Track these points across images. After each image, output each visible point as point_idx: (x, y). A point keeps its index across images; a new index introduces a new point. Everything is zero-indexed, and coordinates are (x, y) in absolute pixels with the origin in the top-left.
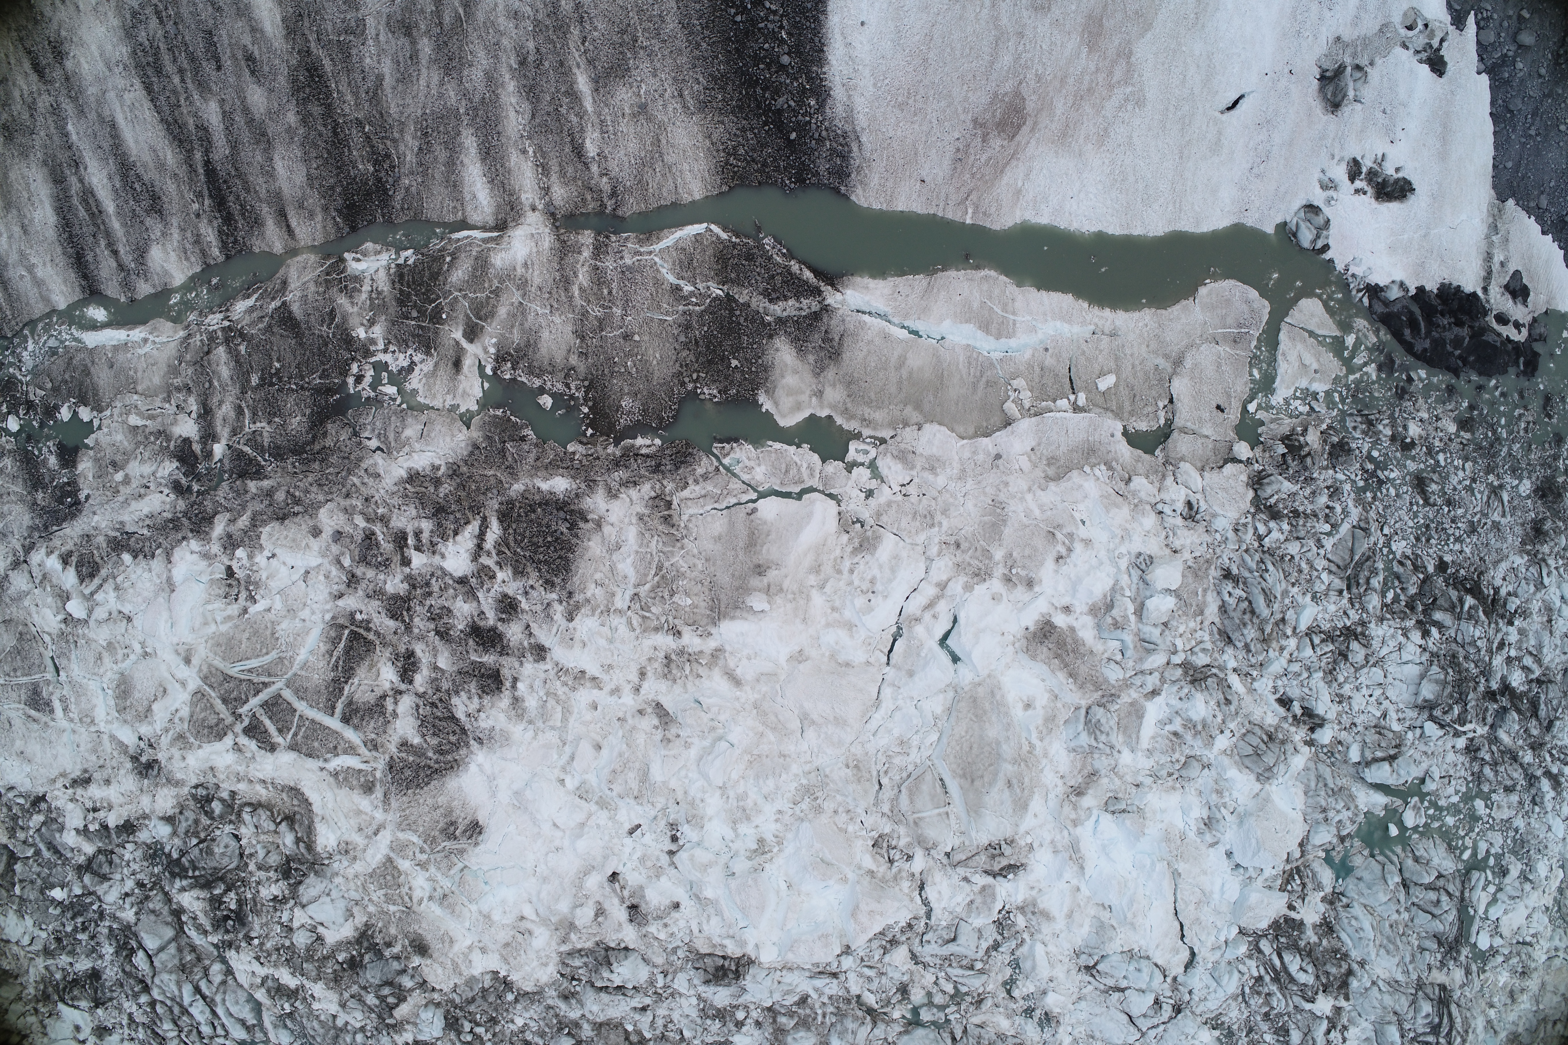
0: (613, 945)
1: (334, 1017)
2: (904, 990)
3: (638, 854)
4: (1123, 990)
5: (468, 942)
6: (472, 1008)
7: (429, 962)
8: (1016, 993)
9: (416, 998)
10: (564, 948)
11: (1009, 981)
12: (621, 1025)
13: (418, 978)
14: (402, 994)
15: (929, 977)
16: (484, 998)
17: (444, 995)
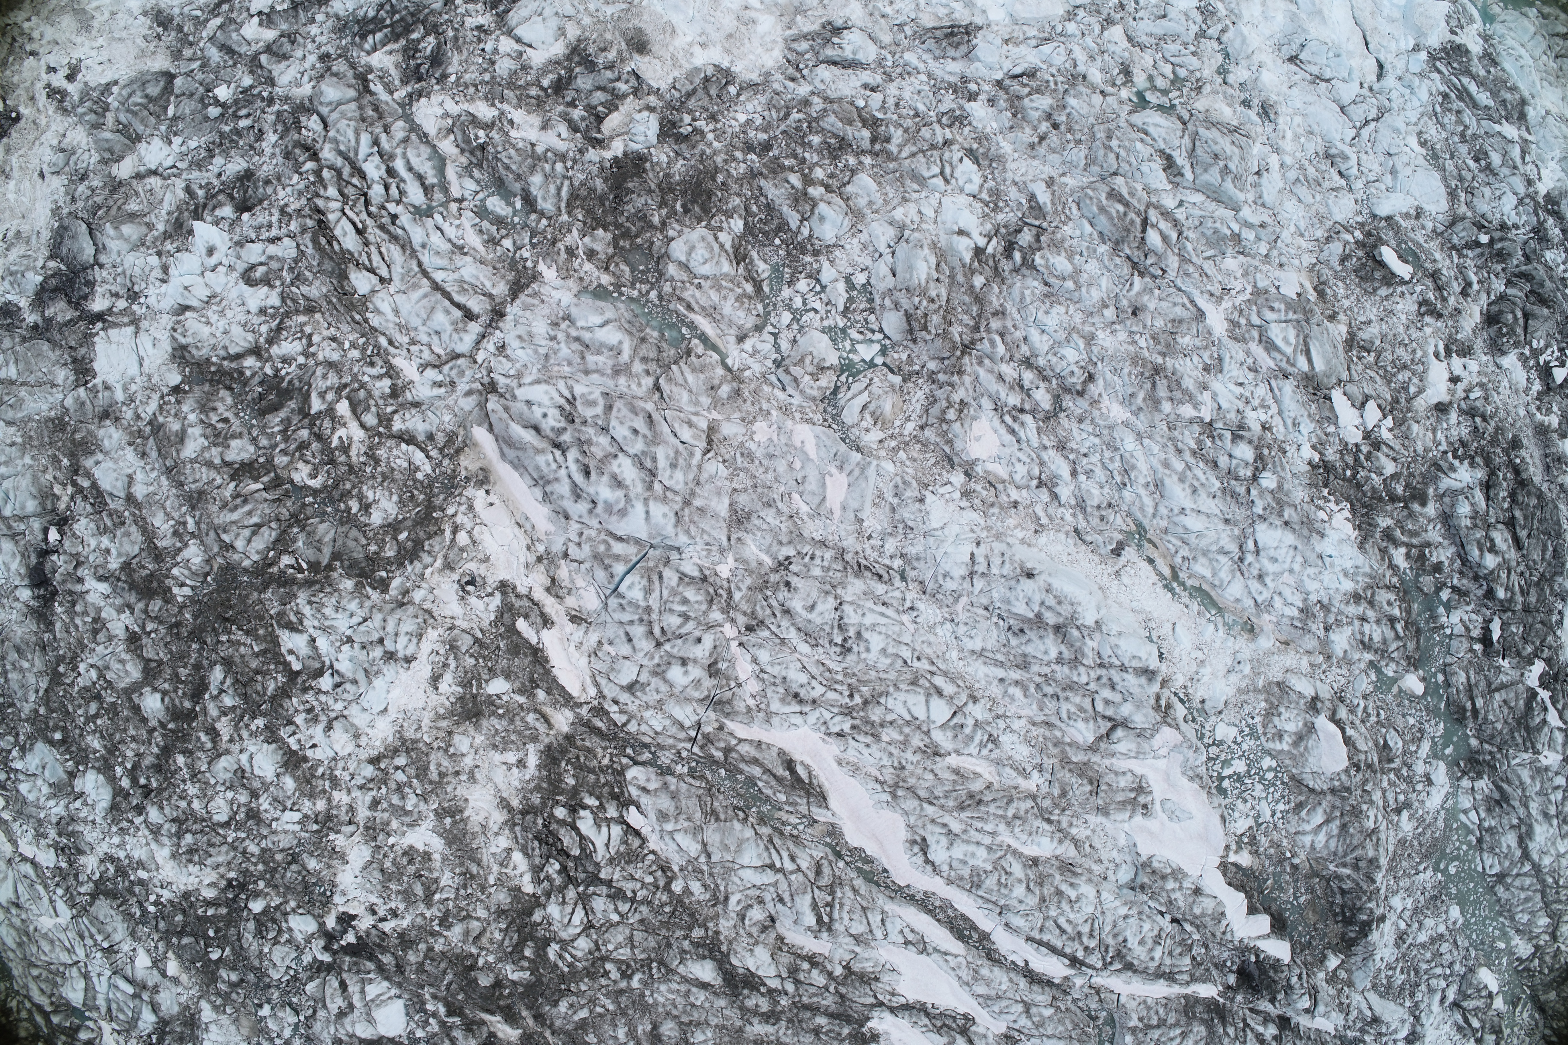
0: (839, 23)
1: (533, 145)
2: (1126, 72)
4: (1328, 81)
5: (689, 39)
6: (692, 103)
7: (646, 59)
8: (1231, 78)
9: (629, 105)
10: (788, 32)
11: (1222, 71)
12: (852, 103)
13: (633, 82)
14: (614, 103)
15: (1148, 59)
16: (706, 89)
17: (660, 97)
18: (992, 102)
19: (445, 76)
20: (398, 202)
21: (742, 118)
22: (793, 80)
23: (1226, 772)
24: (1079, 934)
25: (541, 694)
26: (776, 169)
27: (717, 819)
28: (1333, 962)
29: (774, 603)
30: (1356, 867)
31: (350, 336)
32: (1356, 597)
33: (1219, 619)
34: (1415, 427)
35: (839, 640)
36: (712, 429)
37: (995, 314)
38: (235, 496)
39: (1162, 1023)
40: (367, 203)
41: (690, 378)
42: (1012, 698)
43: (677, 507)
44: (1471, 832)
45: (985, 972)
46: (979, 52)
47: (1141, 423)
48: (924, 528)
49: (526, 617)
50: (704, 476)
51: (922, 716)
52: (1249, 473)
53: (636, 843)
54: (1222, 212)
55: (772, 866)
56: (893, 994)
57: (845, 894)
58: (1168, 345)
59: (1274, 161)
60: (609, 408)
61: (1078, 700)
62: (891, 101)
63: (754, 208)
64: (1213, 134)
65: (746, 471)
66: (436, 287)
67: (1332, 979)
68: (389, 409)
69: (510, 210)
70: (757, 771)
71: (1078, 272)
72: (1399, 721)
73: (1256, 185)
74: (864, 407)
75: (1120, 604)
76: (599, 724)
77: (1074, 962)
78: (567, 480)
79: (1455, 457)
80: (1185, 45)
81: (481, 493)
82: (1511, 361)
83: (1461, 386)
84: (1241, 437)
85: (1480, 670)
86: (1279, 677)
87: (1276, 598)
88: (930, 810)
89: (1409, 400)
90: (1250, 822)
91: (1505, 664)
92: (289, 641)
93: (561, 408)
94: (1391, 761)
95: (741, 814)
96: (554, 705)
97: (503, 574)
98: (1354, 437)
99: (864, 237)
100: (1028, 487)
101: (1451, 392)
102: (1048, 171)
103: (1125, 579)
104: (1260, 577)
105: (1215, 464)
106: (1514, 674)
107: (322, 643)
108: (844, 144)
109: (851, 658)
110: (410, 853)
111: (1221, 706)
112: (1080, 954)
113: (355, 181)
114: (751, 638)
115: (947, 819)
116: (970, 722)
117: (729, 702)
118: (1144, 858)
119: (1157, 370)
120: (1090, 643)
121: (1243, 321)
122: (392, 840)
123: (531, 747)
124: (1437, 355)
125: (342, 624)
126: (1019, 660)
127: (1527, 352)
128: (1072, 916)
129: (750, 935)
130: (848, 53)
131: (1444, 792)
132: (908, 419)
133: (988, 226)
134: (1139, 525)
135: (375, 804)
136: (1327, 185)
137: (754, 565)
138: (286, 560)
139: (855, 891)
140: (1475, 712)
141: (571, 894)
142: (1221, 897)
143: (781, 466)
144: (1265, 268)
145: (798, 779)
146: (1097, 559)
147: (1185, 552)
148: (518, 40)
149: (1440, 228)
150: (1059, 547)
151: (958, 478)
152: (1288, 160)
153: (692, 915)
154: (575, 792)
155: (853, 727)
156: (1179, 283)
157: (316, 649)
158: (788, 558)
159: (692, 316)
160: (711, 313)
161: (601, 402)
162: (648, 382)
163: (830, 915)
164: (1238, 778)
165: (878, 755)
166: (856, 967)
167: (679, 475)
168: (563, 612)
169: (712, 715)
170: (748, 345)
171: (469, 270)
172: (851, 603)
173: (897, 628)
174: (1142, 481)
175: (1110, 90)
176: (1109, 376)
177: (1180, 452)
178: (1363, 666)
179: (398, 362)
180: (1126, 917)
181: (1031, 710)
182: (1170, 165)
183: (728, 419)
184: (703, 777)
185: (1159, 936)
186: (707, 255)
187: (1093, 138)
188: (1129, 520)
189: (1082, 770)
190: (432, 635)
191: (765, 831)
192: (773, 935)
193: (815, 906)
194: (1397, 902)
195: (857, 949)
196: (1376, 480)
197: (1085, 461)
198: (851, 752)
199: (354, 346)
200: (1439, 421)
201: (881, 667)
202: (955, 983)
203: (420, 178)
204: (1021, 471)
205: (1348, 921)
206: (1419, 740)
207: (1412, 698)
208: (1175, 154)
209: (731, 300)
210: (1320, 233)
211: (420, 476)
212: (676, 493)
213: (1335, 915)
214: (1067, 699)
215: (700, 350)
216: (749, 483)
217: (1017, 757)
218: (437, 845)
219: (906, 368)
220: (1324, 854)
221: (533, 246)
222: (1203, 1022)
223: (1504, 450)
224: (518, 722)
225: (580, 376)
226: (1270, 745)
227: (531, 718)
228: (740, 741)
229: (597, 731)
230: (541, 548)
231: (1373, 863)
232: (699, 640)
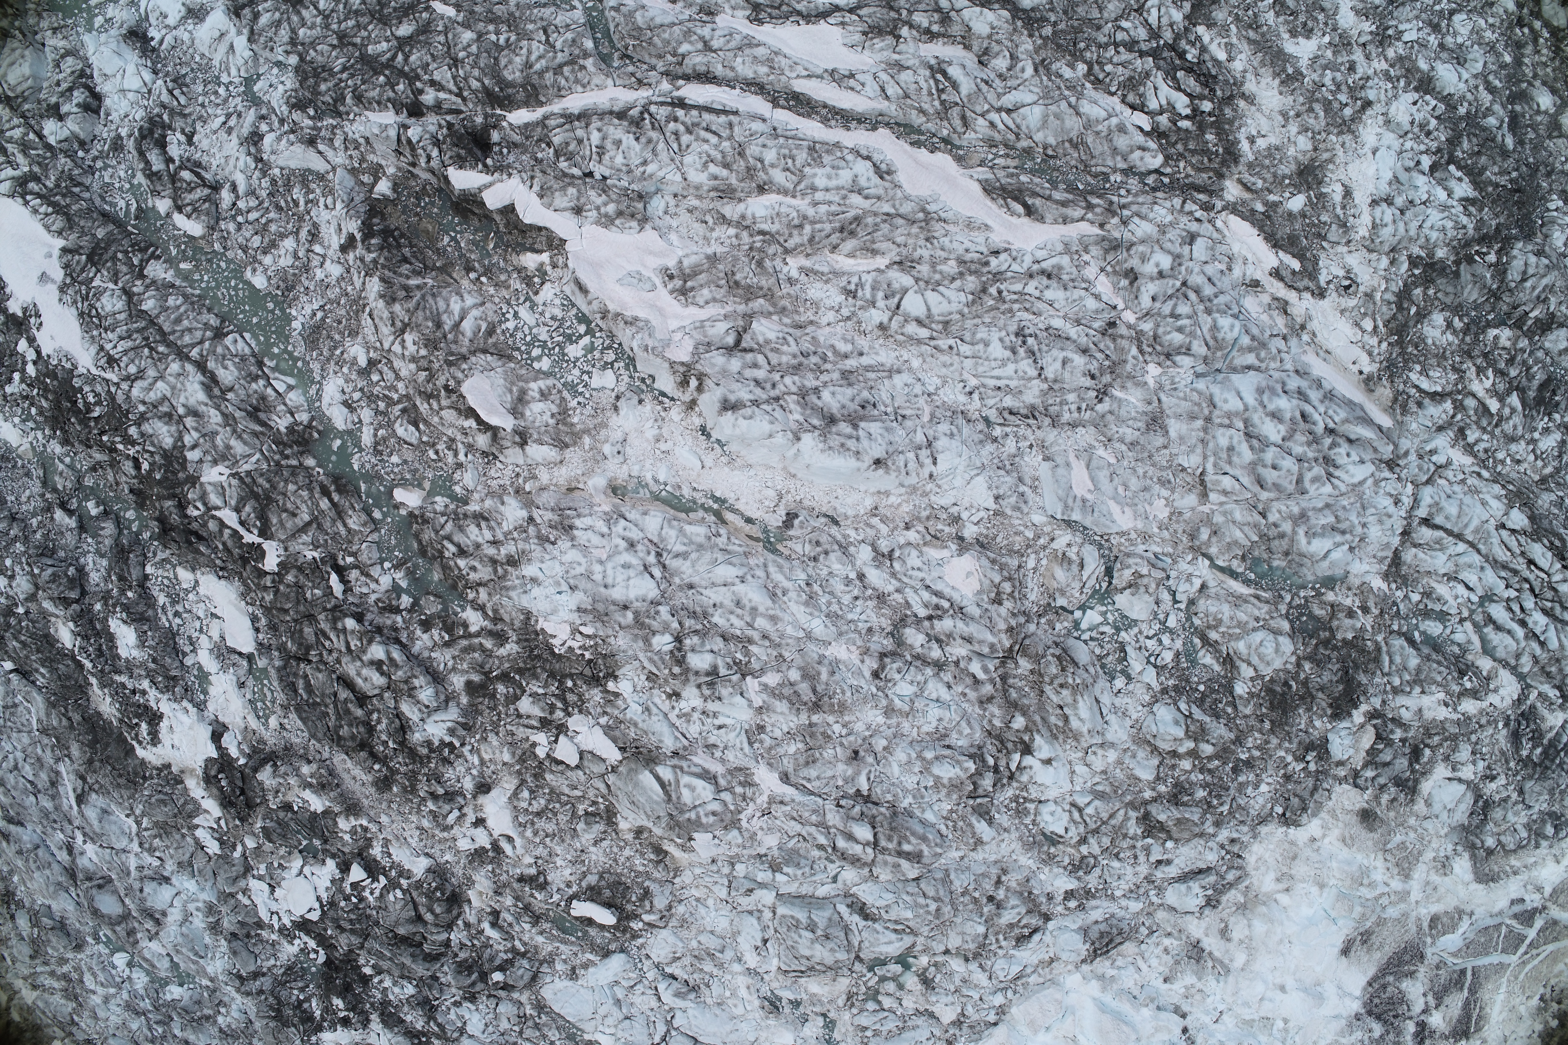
0: (1207, 911)
1: (1423, 692)
2: (927, 983)
3: (1209, 1000)
5: (1328, 840)
6: (1310, 782)
7: (1358, 807)
8: (820, 1021)
9: (1359, 760)
10: (1246, 883)
11: (830, 1024)
12: (1176, 841)
13: (1360, 782)
14: (1372, 758)
15: (909, 1003)
16: (1303, 800)
17: (1335, 778)
18: (1050, 897)
19: (1506, 725)
20: (1508, 600)
21: (1264, 788)
22: (1233, 841)
23: (586, 340)
24: (689, 131)
25: (1260, 207)
26: (1223, 753)
27: (1070, 141)
28: (383, 187)
29: (1099, 355)
30: (406, 288)
31: (1507, 469)
32: (513, 562)
33: (655, 488)
34: (507, 757)
35: (1030, 341)
36: (1204, 495)
37: (990, 699)
38: (1546, 300)
39: (558, 70)
40: (1532, 590)
41: (1238, 534)
42: (845, 340)
43: (1217, 412)
44: (273, 369)
45: (763, 70)
46: (1078, 938)
47: (813, 650)
48: (986, 473)
49: (1294, 272)
50: (1199, 450)
51: (929, 294)
52: (688, 642)
53: (1131, 98)
54: (792, 888)
55: (1009, 111)
56: (843, 24)
57: (931, 105)
58: (812, 735)
59: (752, 960)
60: (1300, 481)
61: (785, 359)
62: (1142, 858)
63: (1229, 710)
64: (829, 960)
65: (1162, 468)
66: (1459, 537)
67: (377, 171)
68: (1459, 417)
69: (1422, 627)
70: (1057, 195)
71: (926, 770)
72: (409, 456)
73: (765, 928)
74: (1082, 566)
75: (769, 467)
76: (1201, 196)
77: (681, 103)
78: (1316, 403)
79: (451, 744)
80: (876, 1033)
81: (1367, 370)
82: (419, 867)
83: (471, 818)
84: (708, 674)
85: (335, 536)
86: (568, 453)
87: (605, 530)
88: (887, 208)
89: (523, 782)
90: (539, 299)
91: (310, 554)
92: (1464, 189)
93: (1336, 467)
94: (404, 411)
95: (1050, 152)
96: (1244, 202)
97: (1326, 303)
98: (575, 722)
99: (1128, 723)
100: (901, 547)
101: (478, 808)
102: (979, 855)
103: (771, 493)
104: (632, 545)
105: (725, 638)
106: (294, 547)
107: (1442, 195)
108: (1175, 799)
109: (1013, 328)
110: (1308, 33)
111: (621, 404)
112: (680, 113)
113: (1549, 605)
114: (1107, 316)
115: (866, 204)
116: (881, 303)
117: (1107, 251)
118: (648, 227)
119: (816, 707)
120: (798, 416)
121: (739, 790)
122: (1327, 39)
123: (1251, 158)
124: (510, 839)
125: (1435, 216)
126: (853, 378)
127: (404, 882)
128: (706, 147)
129: (998, 42)
130: (1195, 886)
131: (326, 400)
132: (1035, 569)
133: (1024, 778)
134: (775, 551)
135: (1352, 68)
136: (687, 961)
137: (1129, 384)
138: (1492, 258)
139: (922, 111)
140: (325, 492)
141: (1168, 36)
142: (550, 213)
143: (1135, 484)
144: (735, 850)
145: (1016, 199)
146: (806, 503)
147: (722, 541)
148: (1460, 780)
149: (545, 969)
150: (849, 501)
151: (970, 532)
152: (737, 967)
153: (1059, 46)
154: (1202, 128)
155: (987, 264)
156: (820, 801)
157: (1445, 189)
158: (1100, 401)
159: (1251, 591)
160: (1238, 601)
161: (1307, 484)
162: (1273, 517)
163: (937, 82)
164: (571, 339)
165: (955, 245)
166: (890, 40)
167: (1223, 442)
168: (1267, 287)
169: (1117, 234)
170: (1197, 583)
171: (1440, 562)
172: (1030, 379)
173: (981, 369)
174: (792, 595)
175: (939, 959)
176: (863, 683)
177: (765, 637)
178: (476, 496)
179: (1468, 460)
180: (645, 163)
181: (822, 335)
182: (862, 910)
183: (1193, 509)
184: (1095, 176)
185: (600, 155)
186: (1262, 650)
187: (952, 903)
188: (787, 552)
189: (750, 293)
190: (1363, 232)
191: (1024, 143)
192: (975, 48)
193: (955, 85)
194: (335, 270)
195: (896, 57)
196: (535, 687)
197: (856, 592)
198: (981, 239)
199: (1503, 462)
200: (481, 774)
201: (982, 328)
202: (786, 50)
203: (1498, 628)
204: (914, 560)
205: (386, 233)
206: (377, 443)
207: (404, 483)
208: (862, 923)
209: (1226, 618)
210: (680, 909)
211: (1418, 368)
212: (1221, 425)
213: (402, 235)
214: (795, 356)
215: (1236, 565)
216: (1157, 458)
217: (819, 285)
218: (1290, 46)
219: (1051, 616)
220: (445, 292)
221: (1395, 603)
222: (511, 85)
223: (398, 772)
224: (1268, 176)
225: (1331, 501)
226: (550, 382)
227: (1260, 184)
228: (1082, 219)
229: (1199, 189)
230: (1305, 337)
231: (390, 299)
232: (1154, 299)
